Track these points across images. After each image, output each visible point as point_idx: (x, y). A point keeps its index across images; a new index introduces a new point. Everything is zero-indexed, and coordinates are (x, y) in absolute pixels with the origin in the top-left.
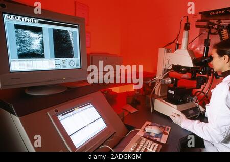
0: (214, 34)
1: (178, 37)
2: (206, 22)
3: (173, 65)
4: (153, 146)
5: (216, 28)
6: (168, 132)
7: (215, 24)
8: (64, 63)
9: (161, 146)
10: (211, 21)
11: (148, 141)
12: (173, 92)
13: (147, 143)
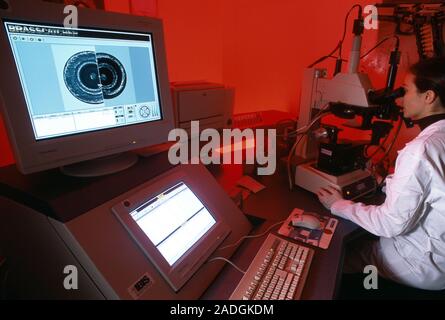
0: (407, 34)
1: (339, 46)
2: (393, 9)
3: (331, 103)
4: (299, 252)
5: (410, 22)
6: (333, 230)
7: (410, 13)
8: (131, 112)
9: (313, 252)
10: (401, 6)
11: (291, 244)
12: (330, 153)
13: (289, 248)
